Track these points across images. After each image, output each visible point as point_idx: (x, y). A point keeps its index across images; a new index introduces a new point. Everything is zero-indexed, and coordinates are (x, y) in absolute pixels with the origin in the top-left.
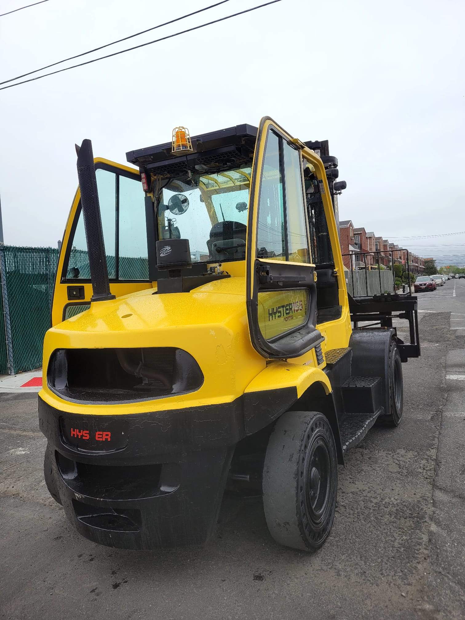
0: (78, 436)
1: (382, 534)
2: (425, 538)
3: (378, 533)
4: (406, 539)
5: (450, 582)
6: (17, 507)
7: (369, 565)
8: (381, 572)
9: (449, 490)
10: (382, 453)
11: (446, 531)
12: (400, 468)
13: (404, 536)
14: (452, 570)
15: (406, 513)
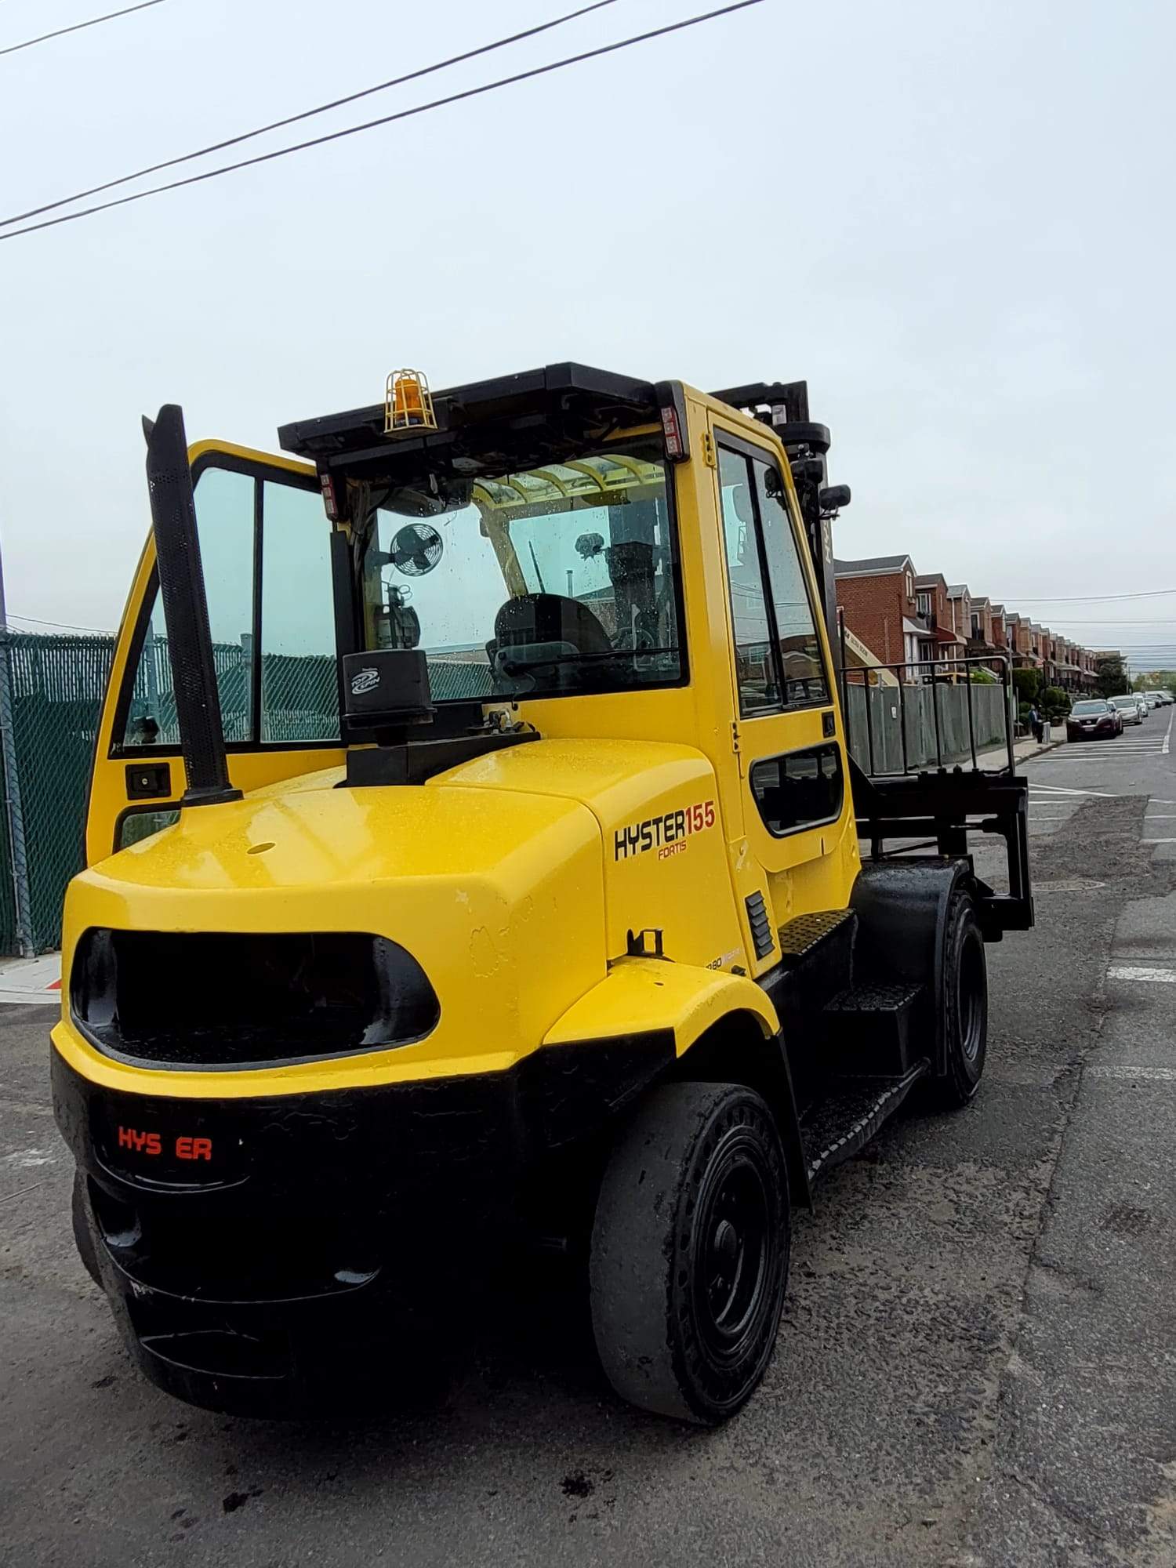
0: (134, 1145)
1: (889, 1380)
2: (991, 1390)
3: (880, 1377)
4: (945, 1393)
5: (1034, 1500)
6: (13, 1300)
7: (846, 1458)
8: (872, 1475)
9: (1067, 1270)
10: (922, 1174)
11: (1044, 1372)
12: (957, 1212)
13: (941, 1386)
14: (1041, 1470)
15: (953, 1326)
